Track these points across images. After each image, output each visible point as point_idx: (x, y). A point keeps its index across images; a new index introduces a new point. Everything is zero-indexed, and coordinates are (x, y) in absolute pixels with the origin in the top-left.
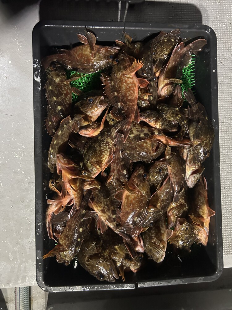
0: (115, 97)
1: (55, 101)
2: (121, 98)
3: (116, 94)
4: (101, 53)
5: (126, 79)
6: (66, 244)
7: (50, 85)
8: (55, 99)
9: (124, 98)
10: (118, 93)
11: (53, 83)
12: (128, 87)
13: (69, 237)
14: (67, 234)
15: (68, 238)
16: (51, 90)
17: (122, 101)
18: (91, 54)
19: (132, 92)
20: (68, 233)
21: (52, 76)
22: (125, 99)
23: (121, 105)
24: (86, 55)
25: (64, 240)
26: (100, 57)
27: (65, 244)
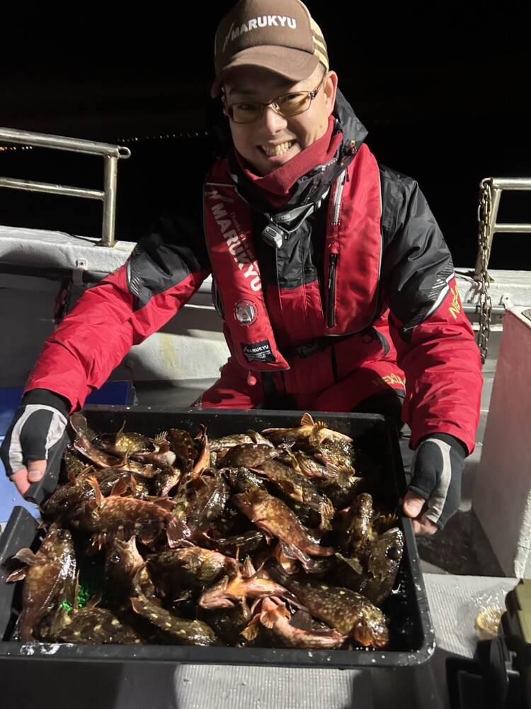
0: (124, 530)
1: (102, 627)
2: (129, 520)
3: (120, 527)
4: (51, 548)
5: (106, 507)
6: (351, 614)
7: (72, 633)
8: (98, 627)
9: (131, 516)
10: (120, 523)
11: (70, 628)
12: (118, 507)
13: (338, 608)
14: (333, 614)
15: (340, 610)
16: (82, 633)
17: (134, 519)
18: (46, 565)
19: (127, 503)
20: (330, 611)
21: (59, 630)
22: (133, 514)
23: (139, 522)
24: (44, 573)
25: (345, 621)
26: (55, 551)
27: (351, 618)
